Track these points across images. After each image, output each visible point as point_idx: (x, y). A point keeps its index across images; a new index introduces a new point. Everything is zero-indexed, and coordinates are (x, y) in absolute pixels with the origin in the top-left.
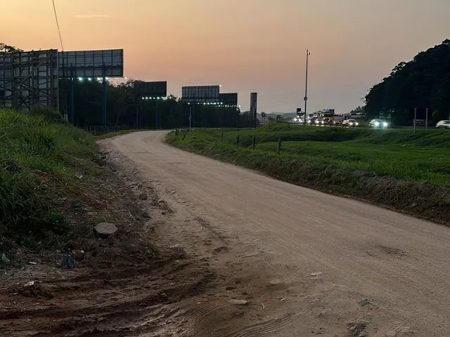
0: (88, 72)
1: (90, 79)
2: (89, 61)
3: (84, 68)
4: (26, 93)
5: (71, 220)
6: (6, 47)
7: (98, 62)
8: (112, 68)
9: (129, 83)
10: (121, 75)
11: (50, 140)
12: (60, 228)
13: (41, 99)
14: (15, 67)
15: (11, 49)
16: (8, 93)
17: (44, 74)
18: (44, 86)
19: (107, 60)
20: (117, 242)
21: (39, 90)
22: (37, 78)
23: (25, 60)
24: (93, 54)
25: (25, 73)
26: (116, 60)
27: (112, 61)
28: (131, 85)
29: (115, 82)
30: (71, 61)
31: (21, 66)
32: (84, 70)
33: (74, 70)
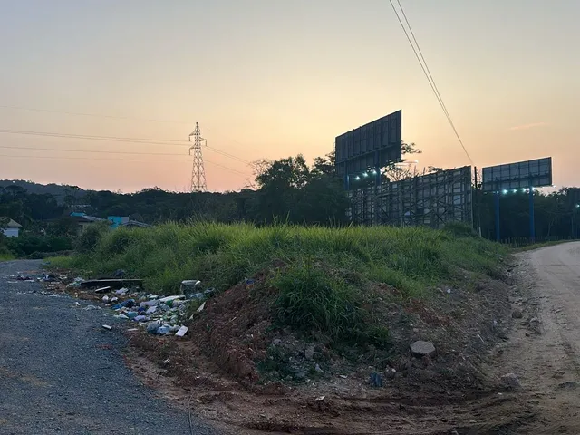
0: (513, 185)
1: (515, 191)
2: (515, 173)
3: (509, 181)
4: (442, 210)
5: (396, 336)
6: (434, 169)
7: (524, 173)
8: (538, 177)
9: (561, 191)
10: (550, 184)
11: (435, 254)
12: (382, 342)
13: (456, 214)
14: (432, 186)
15: (440, 170)
16: (427, 211)
17: (459, 190)
18: (459, 201)
19: (534, 171)
20: (432, 364)
21: (454, 206)
22: (452, 195)
23: (441, 179)
24: (519, 166)
25: (441, 191)
26: (543, 168)
27: (540, 170)
28: (564, 192)
29: (545, 191)
30: (497, 175)
31: (438, 185)
32: (509, 182)
33: (499, 184)
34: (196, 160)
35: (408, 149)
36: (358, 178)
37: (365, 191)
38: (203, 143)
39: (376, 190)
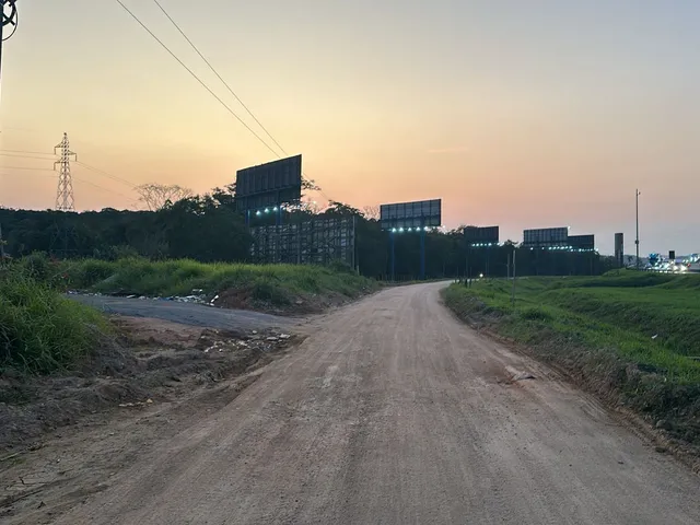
0: (408, 223)
1: (410, 229)
2: (409, 213)
6: (335, 203)
7: (417, 212)
8: (430, 217)
9: (460, 229)
10: (439, 224)
13: (342, 254)
15: (340, 205)
17: (345, 235)
18: (344, 244)
19: (426, 210)
21: (341, 247)
22: (340, 238)
24: (413, 205)
26: (434, 209)
27: (430, 211)
28: (462, 231)
30: (393, 213)
32: (404, 220)
33: (394, 221)
34: (62, 177)
35: (308, 186)
36: (258, 213)
37: (267, 228)
38: (72, 158)
39: (278, 229)
